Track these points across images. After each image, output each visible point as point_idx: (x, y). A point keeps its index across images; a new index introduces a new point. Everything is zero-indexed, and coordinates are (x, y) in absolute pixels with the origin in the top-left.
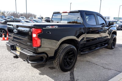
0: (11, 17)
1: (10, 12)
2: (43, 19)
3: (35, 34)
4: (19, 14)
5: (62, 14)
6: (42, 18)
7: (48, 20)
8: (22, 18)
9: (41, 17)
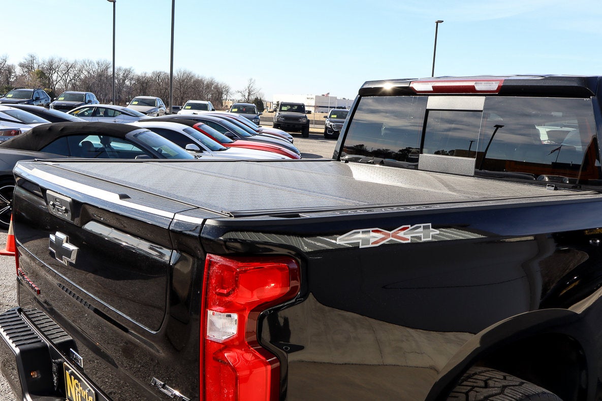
0: (81, 98)
1: (80, 71)
2: (265, 114)
3: (229, 308)
4: (127, 83)
5: (434, 102)
6: (260, 104)
7: (297, 119)
8: (142, 103)
9: (253, 98)
